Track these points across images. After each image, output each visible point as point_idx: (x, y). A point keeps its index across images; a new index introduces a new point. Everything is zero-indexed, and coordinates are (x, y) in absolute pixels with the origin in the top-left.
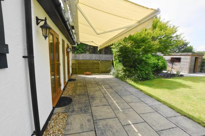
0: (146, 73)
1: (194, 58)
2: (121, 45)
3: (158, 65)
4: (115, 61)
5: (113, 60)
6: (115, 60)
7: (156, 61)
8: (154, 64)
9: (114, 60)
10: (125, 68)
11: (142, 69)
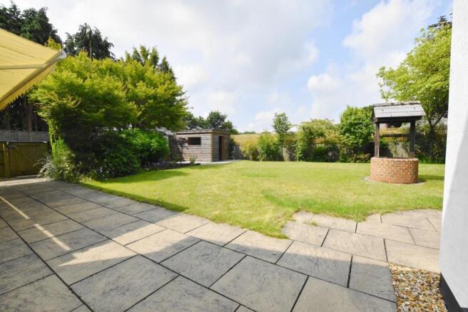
0: (124, 163)
1: (217, 138)
2: (53, 104)
3: (151, 146)
4: (54, 144)
5: (49, 143)
6: (54, 141)
7: (148, 140)
8: (143, 145)
9: (51, 140)
10: (73, 155)
11: (114, 156)
